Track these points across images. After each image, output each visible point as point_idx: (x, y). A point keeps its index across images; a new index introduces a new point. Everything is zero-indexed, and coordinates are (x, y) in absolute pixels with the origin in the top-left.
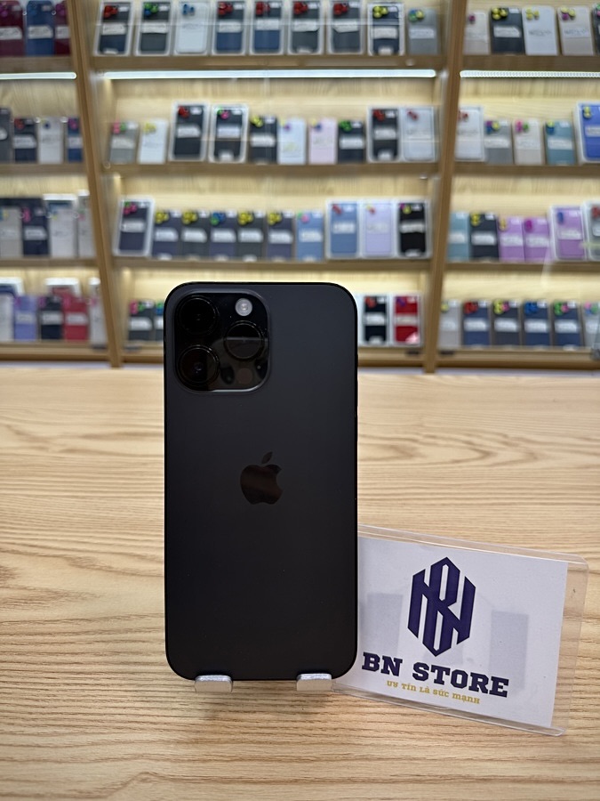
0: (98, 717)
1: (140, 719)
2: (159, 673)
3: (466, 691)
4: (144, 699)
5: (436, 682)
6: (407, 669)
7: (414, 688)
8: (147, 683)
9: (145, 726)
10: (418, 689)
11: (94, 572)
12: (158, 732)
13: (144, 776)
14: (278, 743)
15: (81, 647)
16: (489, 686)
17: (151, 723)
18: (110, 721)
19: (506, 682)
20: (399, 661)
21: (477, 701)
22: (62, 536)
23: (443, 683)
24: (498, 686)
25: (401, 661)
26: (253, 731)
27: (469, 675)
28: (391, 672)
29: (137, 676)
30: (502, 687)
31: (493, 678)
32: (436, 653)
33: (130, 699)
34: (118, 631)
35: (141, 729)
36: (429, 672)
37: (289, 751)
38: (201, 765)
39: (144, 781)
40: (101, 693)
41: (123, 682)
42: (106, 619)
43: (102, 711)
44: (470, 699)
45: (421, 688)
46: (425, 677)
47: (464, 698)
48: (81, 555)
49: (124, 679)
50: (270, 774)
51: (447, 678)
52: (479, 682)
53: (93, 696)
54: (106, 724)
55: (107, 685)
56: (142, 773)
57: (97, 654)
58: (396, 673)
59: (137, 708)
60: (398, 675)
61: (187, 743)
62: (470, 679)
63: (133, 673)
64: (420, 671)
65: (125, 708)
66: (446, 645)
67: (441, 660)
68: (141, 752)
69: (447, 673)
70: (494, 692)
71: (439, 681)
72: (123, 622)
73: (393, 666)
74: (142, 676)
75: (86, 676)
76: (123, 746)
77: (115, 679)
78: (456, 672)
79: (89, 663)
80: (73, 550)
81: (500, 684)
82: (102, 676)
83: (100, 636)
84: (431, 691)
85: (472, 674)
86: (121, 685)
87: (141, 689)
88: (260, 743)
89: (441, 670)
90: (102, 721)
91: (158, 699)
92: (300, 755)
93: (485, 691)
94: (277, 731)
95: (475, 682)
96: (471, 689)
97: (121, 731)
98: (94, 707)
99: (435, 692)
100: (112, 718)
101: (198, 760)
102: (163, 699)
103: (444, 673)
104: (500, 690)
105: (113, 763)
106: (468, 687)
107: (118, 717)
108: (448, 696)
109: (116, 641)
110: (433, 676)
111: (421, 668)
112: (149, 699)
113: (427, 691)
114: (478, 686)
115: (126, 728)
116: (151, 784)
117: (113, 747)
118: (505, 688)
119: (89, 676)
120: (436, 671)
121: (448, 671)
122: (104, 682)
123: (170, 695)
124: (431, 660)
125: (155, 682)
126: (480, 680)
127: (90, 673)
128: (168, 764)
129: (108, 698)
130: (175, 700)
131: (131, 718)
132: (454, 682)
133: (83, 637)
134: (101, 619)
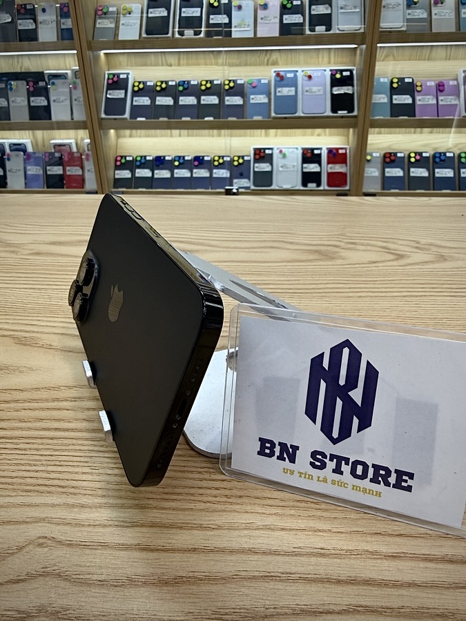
0: (9, 480)
1: (51, 482)
2: (77, 439)
3: (366, 483)
4: (58, 463)
5: (334, 471)
6: (303, 457)
7: (311, 477)
8: (63, 448)
9: (53, 489)
10: (315, 478)
11: (36, 349)
12: (64, 496)
13: (41, 541)
14: (181, 510)
15: (9, 414)
16: (392, 479)
17: (60, 486)
18: (20, 484)
19: (411, 476)
20: (296, 448)
21: (379, 494)
22: (15, 319)
23: (341, 473)
24: (403, 480)
25: (297, 448)
26: (159, 497)
27: (370, 466)
28: (287, 459)
29: (55, 441)
30: (406, 481)
31: (396, 471)
32: (335, 441)
33: (44, 463)
34: (47, 400)
35: (48, 492)
36: (327, 461)
37: (192, 518)
38: (101, 530)
39: (40, 545)
40: (17, 457)
41: (41, 447)
42: (38, 389)
43: (14, 474)
44: (371, 492)
45: (319, 477)
46: (323, 466)
47: (365, 491)
48: (27, 335)
49: (42, 444)
50: (170, 541)
51: (346, 469)
52: (380, 474)
53: (9, 460)
54: (15, 487)
55: (25, 450)
56: (39, 538)
57: (21, 421)
58: (292, 460)
59: (48, 472)
60: (294, 463)
61: (91, 508)
62: (371, 471)
63: (52, 439)
64: (318, 460)
65: (37, 471)
66: (345, 433)
67: (341, 449)
68: (44, 516)
69: (347, 464)
70: (397, 485)
71: (338, 470)
72: (52, 392)
73: (289, 453)
74: (60, 442)
75: (7, 441)
76: (27, 509)
77: (33, 443)
78: (356, 463)
79: (13, 429)
80: (21, 331)
81: (404, 478)
82: (22, 441)
83: (28, 404)
84: (329, 481)
85: (374, 466)
86: (37, 450)
87: (56, 453)
88: (163, 509)
89: (340, 460)
90: (12, 484)
91: (70, 463)
92: (202, 522)
93: (387, 484)
94: (182, 497)
95: (376, 474)
96: (371, 481)
97: (29, 494)
98: (8, 470)
99: (333, 482)
100: (22, 481)
101: (99, 525)
102: (75, 464)
103: (343, 462)
104: (403, 484)
105: (13, 526)
106: (368, 479)
107: (29, 480)
108: (347, 486)
109: (43, 409)
110: (331, 465)
111: (320, 457)
112: (62, 463)
113: (325, 480)
114: (380, 479)
115: (35, 491)
116: (46, 549)
117: (17, 510)
118: (410, 482)
119: (10, 441)
120: (335, 460)
121: (347, 460)
122: (22, 446)
123: (82, 459)
124: (329, 448)
125: (70, 447)
126: (382, 472)
127: (11, 438)
128: (67, 528)
129: (22, 462)
130: (86, 465)
131: (40, 482)
132: (353, 473)
133: (12, 405)
134: (33, 389)
